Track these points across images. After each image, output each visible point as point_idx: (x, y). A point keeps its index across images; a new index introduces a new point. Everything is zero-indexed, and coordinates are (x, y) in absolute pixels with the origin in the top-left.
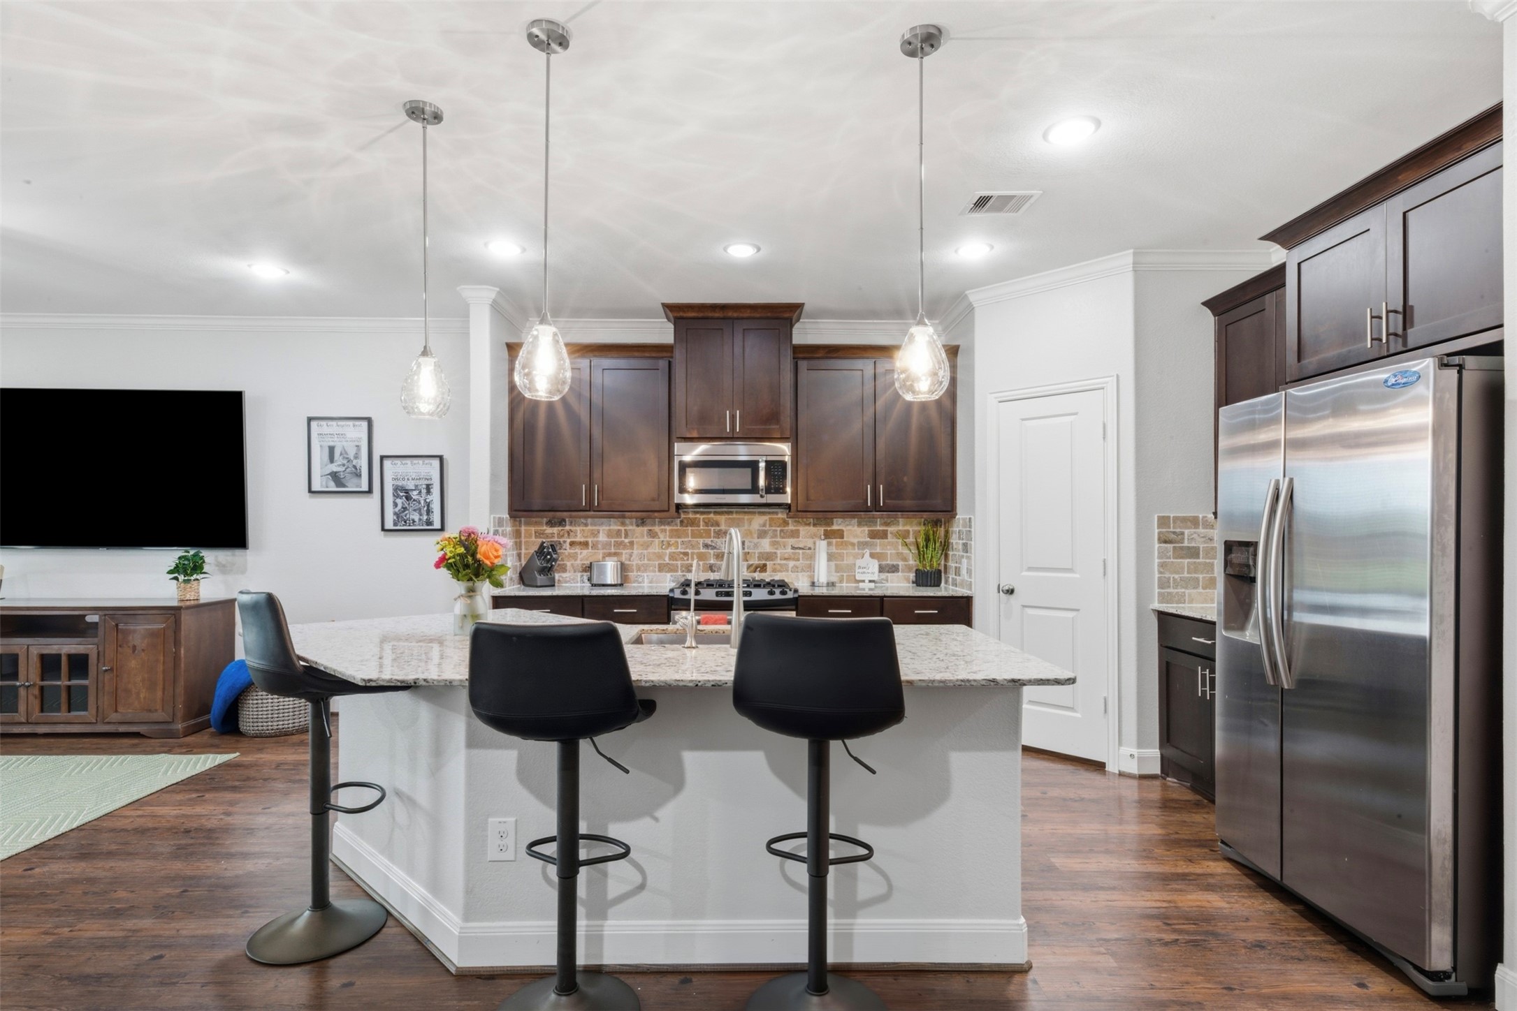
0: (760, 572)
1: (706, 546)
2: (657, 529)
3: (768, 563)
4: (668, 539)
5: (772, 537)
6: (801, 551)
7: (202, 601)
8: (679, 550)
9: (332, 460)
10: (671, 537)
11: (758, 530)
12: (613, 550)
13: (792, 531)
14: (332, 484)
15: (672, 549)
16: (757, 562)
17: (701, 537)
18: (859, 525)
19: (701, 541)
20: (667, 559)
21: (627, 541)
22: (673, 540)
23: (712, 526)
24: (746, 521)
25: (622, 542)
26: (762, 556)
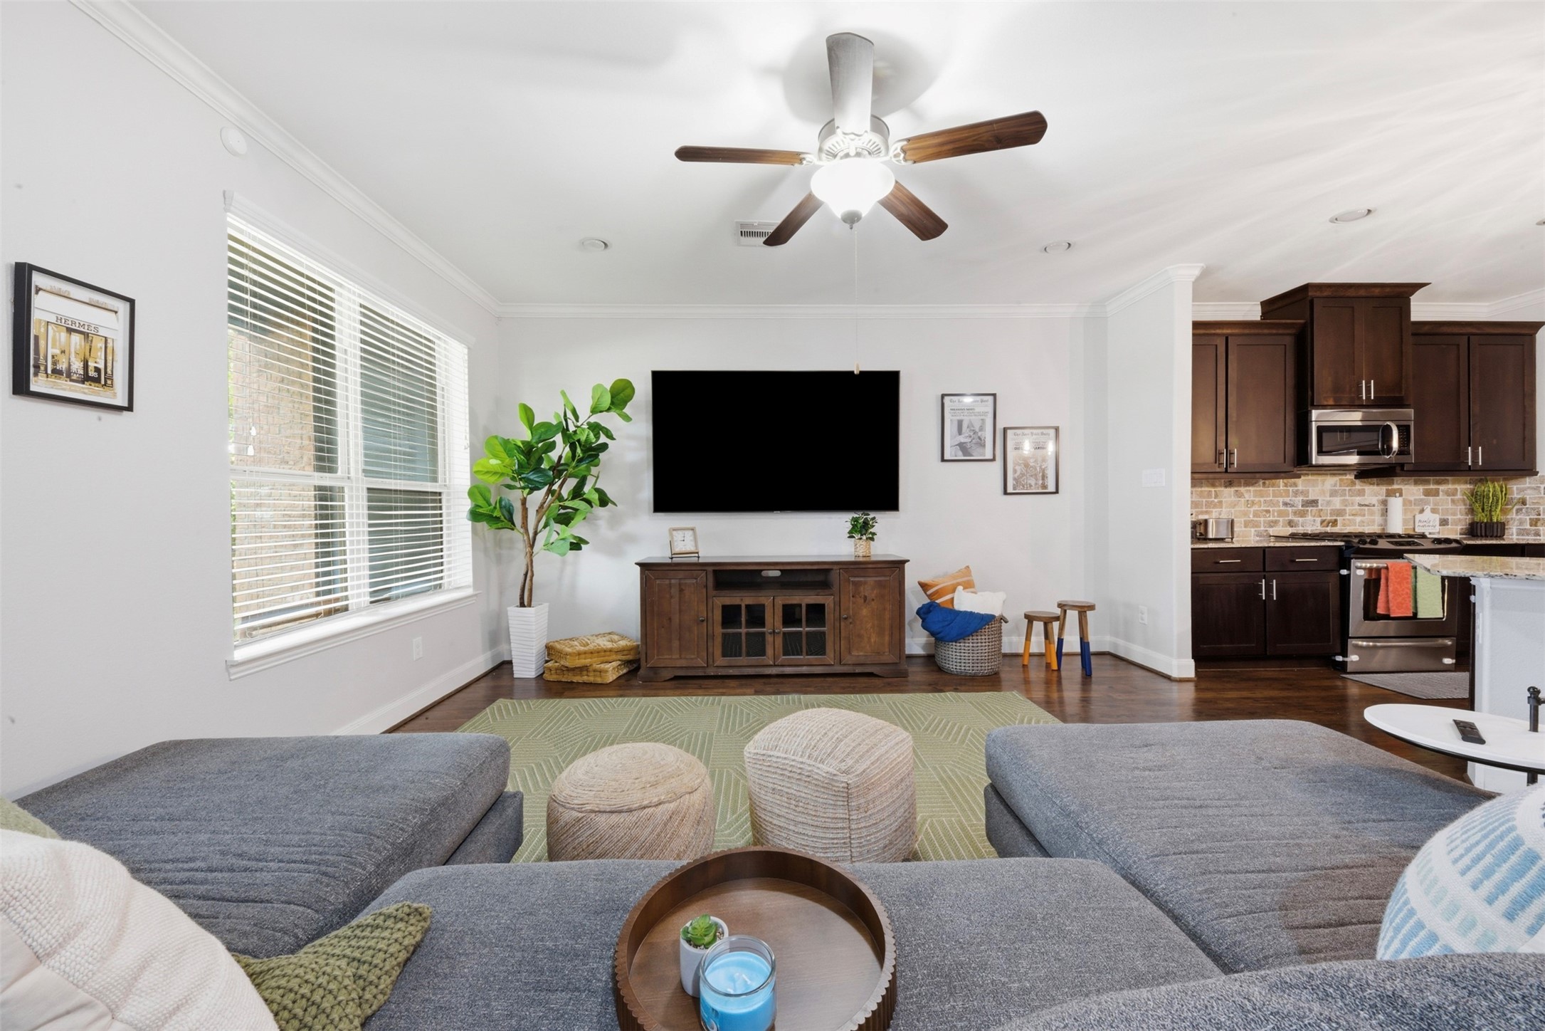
0: (1332, 526)
1: (1286, 504)
2: (1242, 489)
3: (1338, 518)
4: (1252, 499)
5: (1341, 496)
6: (1366, 508)
7: (873, 559)
8: (1262, 508)
9: (960, 432)
10: (1255, 496)
11: (1331, 490)
12: (1204, 509)
13: (1359, 490)
14: (960, 453)
15: (1256, 508)
16: (1329, 518)
17: (1281, 496)
18: (1416, 483)
19: (1281, 500)
20: (1251, 516)
21: (1216, 500)
22: (1257, 499)
23: (1291, 486)
24: (1320, 483)
25: (1213, 501)
26: (1334, 512)
